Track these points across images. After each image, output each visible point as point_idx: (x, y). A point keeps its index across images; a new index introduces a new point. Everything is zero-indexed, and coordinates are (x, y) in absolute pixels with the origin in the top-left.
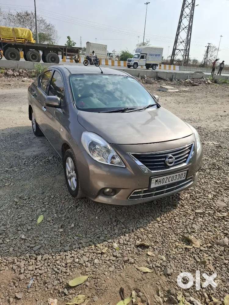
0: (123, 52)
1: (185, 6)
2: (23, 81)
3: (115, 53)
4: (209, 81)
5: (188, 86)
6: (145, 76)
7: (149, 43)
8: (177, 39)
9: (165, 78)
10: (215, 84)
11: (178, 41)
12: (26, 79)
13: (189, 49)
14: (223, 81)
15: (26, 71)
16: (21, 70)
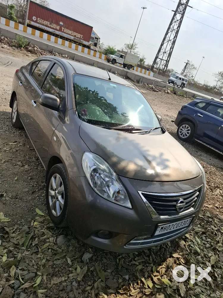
0: (109, 47)
1: (174, 21)
2: (3, 47)
3: (103, 46)
4: (169, 91)
5: (150, 90)
6: (116, 72)
7: (136, 46)
8: (161, 48)
9: (133, 78)
10: (173, 95)
11: (162, 51)
12: (6, 46)
13: (169, 60)
14: (182, 94)
15: (8, 39)
16: (3, 37)
